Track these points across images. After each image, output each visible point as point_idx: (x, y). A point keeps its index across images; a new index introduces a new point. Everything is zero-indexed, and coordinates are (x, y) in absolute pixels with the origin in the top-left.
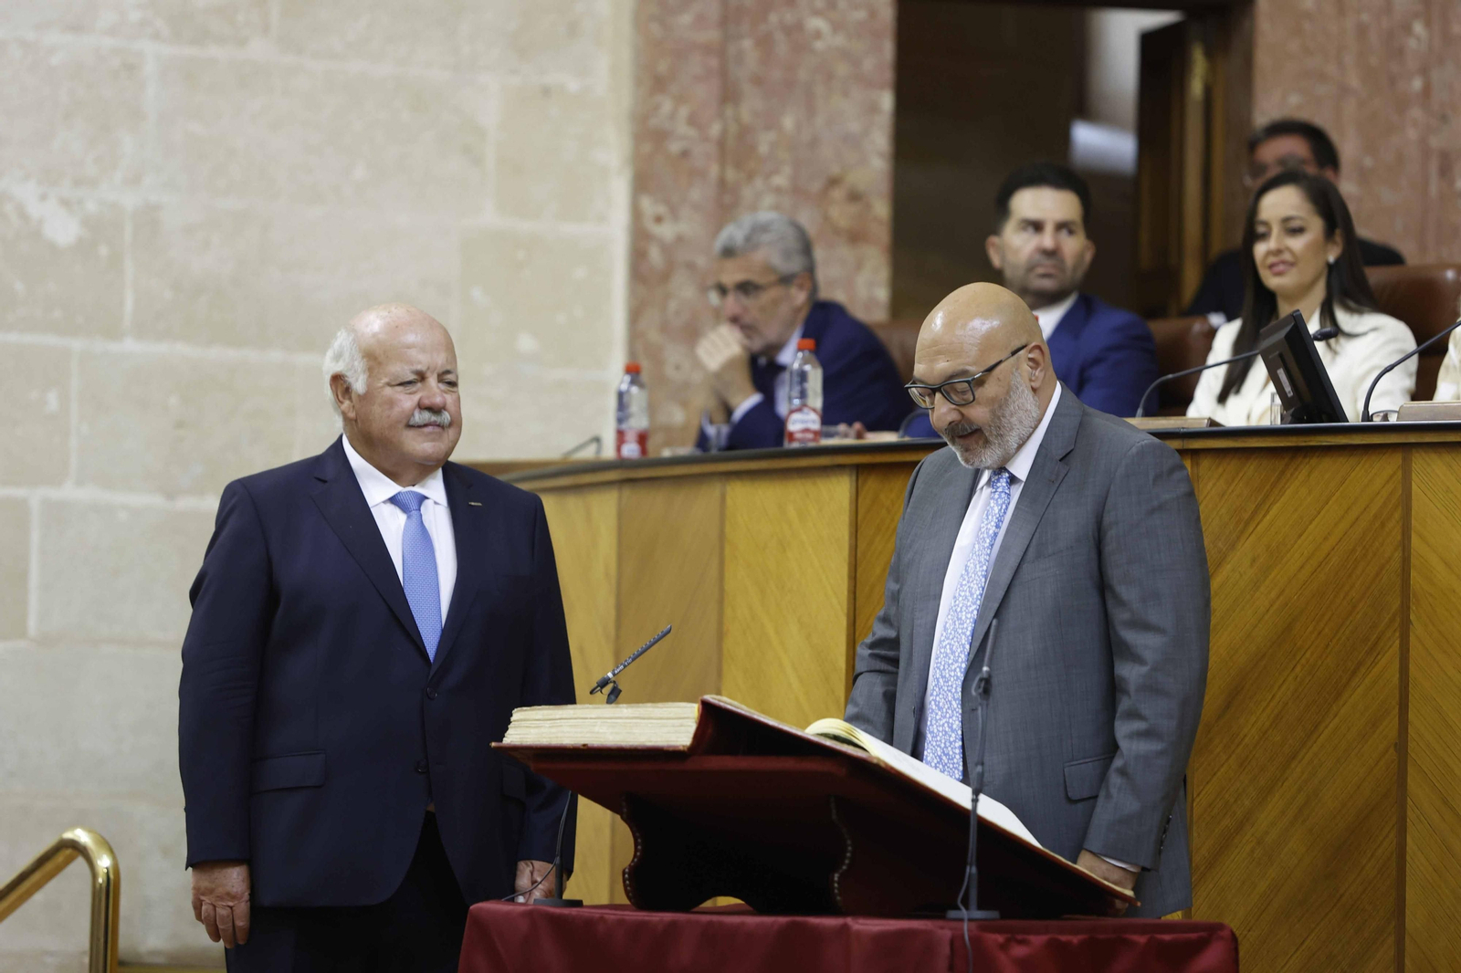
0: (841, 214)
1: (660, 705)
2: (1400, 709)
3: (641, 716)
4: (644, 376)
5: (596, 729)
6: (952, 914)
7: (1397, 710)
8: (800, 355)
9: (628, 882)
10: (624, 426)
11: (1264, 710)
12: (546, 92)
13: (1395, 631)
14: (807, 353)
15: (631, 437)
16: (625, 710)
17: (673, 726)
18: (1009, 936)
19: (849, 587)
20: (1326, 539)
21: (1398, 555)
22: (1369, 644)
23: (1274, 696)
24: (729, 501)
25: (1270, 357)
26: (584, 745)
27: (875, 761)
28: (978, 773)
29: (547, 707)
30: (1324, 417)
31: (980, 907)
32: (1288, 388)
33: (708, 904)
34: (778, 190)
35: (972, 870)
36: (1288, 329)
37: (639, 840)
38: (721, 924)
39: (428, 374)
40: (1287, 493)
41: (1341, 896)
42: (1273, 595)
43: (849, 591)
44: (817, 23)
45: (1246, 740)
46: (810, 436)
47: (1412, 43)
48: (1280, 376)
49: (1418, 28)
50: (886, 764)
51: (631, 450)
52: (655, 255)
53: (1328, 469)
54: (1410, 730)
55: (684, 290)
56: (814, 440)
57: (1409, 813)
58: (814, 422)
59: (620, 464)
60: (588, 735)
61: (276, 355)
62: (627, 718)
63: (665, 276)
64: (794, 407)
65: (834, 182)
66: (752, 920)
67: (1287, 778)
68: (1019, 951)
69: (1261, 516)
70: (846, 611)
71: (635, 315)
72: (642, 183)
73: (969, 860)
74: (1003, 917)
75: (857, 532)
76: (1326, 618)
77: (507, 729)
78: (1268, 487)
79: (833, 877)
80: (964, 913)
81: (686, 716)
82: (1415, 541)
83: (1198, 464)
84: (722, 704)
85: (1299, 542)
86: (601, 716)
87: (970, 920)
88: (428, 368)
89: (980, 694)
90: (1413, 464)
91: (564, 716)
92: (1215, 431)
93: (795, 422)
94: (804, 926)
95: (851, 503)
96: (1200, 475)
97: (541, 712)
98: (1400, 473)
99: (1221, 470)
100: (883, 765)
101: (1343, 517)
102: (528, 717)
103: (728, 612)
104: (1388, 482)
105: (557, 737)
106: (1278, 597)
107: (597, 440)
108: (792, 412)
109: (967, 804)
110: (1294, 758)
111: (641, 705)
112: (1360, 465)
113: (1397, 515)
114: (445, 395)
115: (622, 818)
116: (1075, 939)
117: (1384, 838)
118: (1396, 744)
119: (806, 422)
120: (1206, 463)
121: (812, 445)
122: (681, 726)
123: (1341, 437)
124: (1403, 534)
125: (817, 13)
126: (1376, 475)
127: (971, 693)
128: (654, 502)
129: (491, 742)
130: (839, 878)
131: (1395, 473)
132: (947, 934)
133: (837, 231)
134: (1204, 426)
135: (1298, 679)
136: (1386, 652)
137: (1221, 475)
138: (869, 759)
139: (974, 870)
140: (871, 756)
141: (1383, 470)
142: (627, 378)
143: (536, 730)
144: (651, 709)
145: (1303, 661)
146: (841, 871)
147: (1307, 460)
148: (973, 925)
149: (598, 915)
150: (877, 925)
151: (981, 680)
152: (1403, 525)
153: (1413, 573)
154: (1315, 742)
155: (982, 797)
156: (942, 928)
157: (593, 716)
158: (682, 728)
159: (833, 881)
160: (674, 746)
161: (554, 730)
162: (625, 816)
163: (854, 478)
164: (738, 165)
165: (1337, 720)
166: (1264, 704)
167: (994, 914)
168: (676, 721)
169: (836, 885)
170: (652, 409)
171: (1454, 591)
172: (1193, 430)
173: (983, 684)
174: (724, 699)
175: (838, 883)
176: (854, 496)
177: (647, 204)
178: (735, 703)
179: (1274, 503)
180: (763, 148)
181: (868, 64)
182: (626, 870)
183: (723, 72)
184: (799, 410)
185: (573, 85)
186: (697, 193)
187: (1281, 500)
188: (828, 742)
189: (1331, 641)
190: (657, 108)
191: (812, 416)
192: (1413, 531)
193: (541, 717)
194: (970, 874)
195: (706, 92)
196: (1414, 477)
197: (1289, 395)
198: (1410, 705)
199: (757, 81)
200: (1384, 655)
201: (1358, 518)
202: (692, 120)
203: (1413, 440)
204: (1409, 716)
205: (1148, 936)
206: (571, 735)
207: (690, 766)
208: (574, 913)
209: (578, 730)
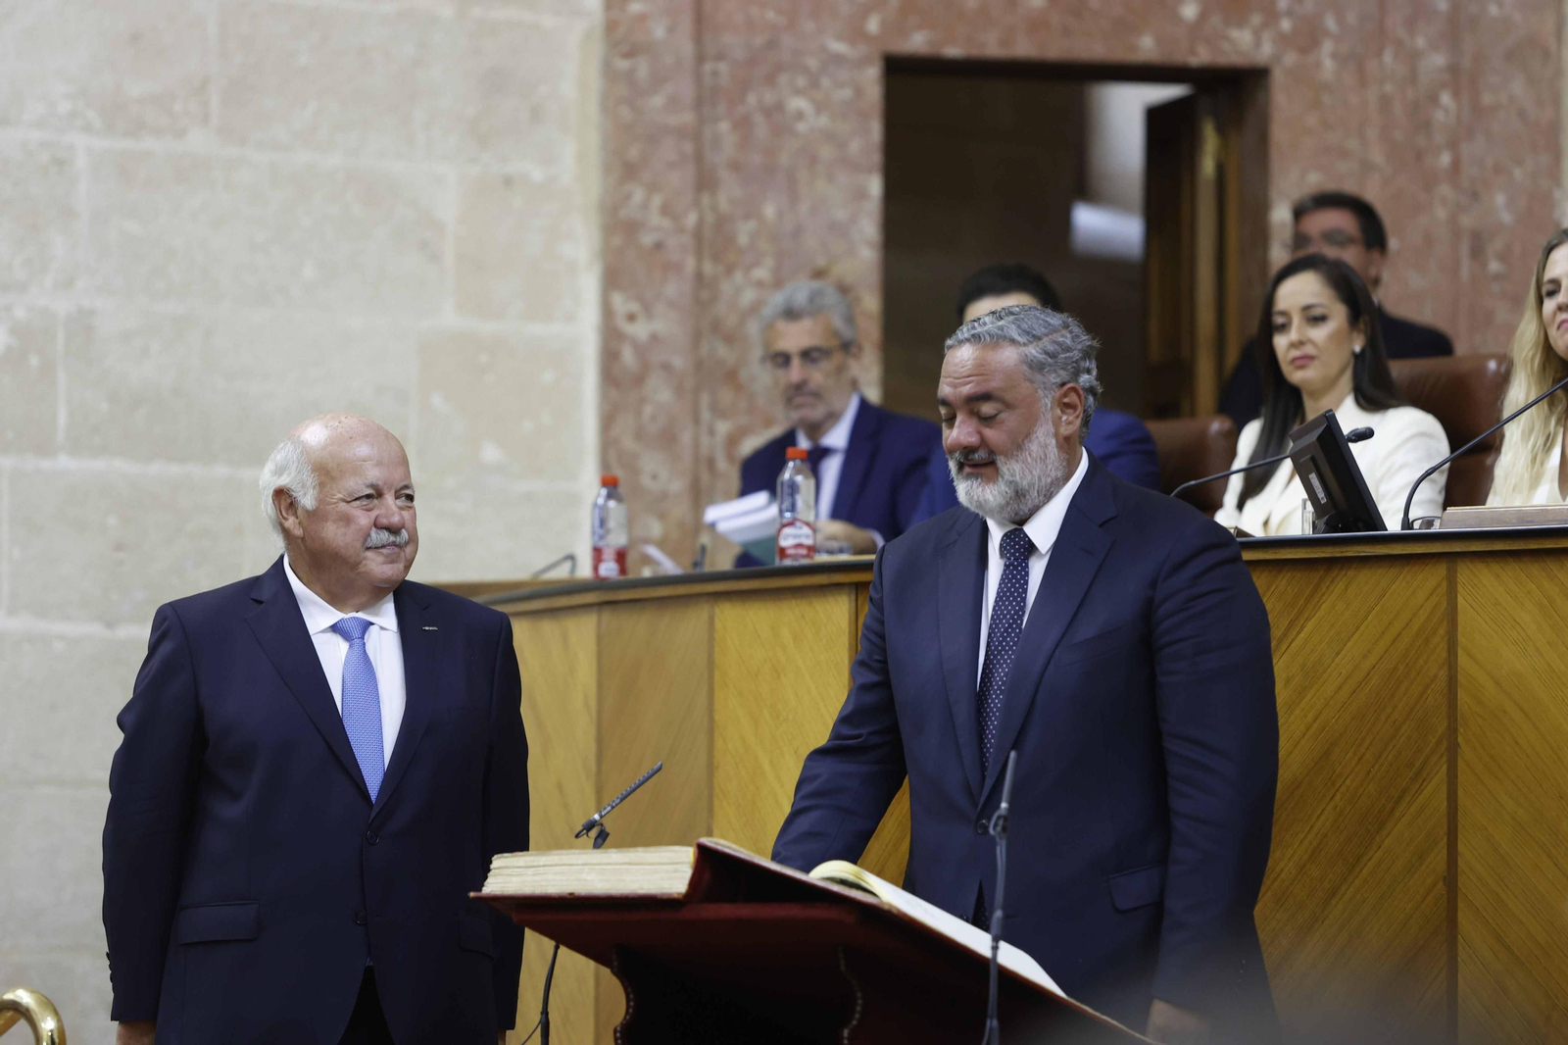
1: (652, 849)
2: (1449, 839)
3: (632, 861)
4: (622, 489)
5: (583, 876)
7: (1445, 840)
9: (619, 1041)
10: (601, 543)
11: (1301, 842)
12: (508, 182)
13: (1442, 756)
14: (798, 462)
15: (609, 554)
16: (614, 856)
17: (667, 872)
20: (1365, 657)
21: (1443, 673)
22: (1414, 770)
23: (1312, 826)
24: (718, 625)
25: (1302, 460)
26: (571, 894)
27: (886, 907)
30: (1360, 524)
32: (1321, 494)
35: (992, 1022)
36: (1319, 431)
37: (632, 996)
39: (385, 491)
40: (1323, 607)
42: (1310, 718)
44: (798, 103)
45: (1283, 875)
46: (804, 552)
47: (1439, 116)
48: (1312, 481)
49: (1446, 98)
50: (898, 910)
51: (609, 569)
52: (628, 356)
53: (1366, 581)
54: (1460, 862)
55: (660, 393)
56: (807, 556)
57: (1462, 954)
58: (807, 537)
59: (599, 584)
60: (574, 883)
61: (221, 470)
62: (616, 864)
63: (639, 379)
64: (785, 521)
67: (1328, 916)
69: (1295, 633)
71: (608, 421)
72: (613, 279)
73: (990, 1012)
76: (1367, 742)
77: (487, 877)
78: (1302, 601)
79: (843, 1033)
81: (680, 860)
82: (1463, 659)
84: (719, 847)
85: (1337, 660)
86: (588, 862)
88: (385, 484)
89: (999, 833)
90: (1459, 575)
93: (788, 536)
95: (850, 626)
98: (1444, 584)
100: (894, 911)
101: (1383, 633)
102: (509, 865)
103: (719, 744)
104: (1431, 594)
105: (541, 886)
106: (1315, 720)
107: (571, 558)
108: (784, 525)
109: (986, 952)
110: (1334, 894)
111: (631, 849)
112: (1402, 576)
113: (1442, 631)
114: (403, 512)
115: (610, 970)
117: (1433, 981)
118: (1445, 878)
119: (799, 536)
121: (805, 562)
122: (676, 871)
123: (1379, 547)
124: (1449, 651)
125: (798, 92)
126: (1420, 586)
128: (636, 628)
129: (468, 892)
130: (848, 1033)
131: (1439, 585)
135: (1338, 809)
136: (1433, 778)
138: (880, 906)
139: (995, 1023)
140: (882, 902)
141: (1427, 580)
142: (604, 492)
143: (518, 879)
144: (643, 854)
145: (1343, 789)
146: (850, 1026)
147: (1343, 573)
151: (999, 818)
152: (1449, 639)
153: (1461, 694)
154: (1357, 877)
157: (580, 863)
158: (677, 874)
159: (842, 1038)
160: (668, 894)
161: (535, 878)
162: (614, 967)
163: (853, 597)
164: (716, 258)
165: (1379, 854)
166: (1302, 836)
168: (669, 866)
170: (630, 523)
171: (1505, 712)
173: (1001, 822)
174: (722, 841)
175: (848, 1039)
176: (853, 618)
177: (618, 301)
178: (734, 846)
179: (1308, 619)
180: (743, 239)
181: (855, 146)
182: (619, 1029)
183: (699, 158)
184: (791, 524)
185: (537, 174)
186: (672, 289)
187: (1317, 615)
188: (836, 888)
189: (1373, 767)
190: (628, 197)
191: (806, 530)
192: (1459, 648)
193: (522, 864)
194: (991, 1029)
195: (680, 179)
196: (1459, 588)
197: (1322, 502)
198: (1460, 836)
199: (735, 166)
200: (1430, 782)
201: (1399, 635)
202: (665, 210)
203: (1458, 550)
204: (1459, 847)
206: (556, 883)
207: (687, 913)
209: (564, 878)
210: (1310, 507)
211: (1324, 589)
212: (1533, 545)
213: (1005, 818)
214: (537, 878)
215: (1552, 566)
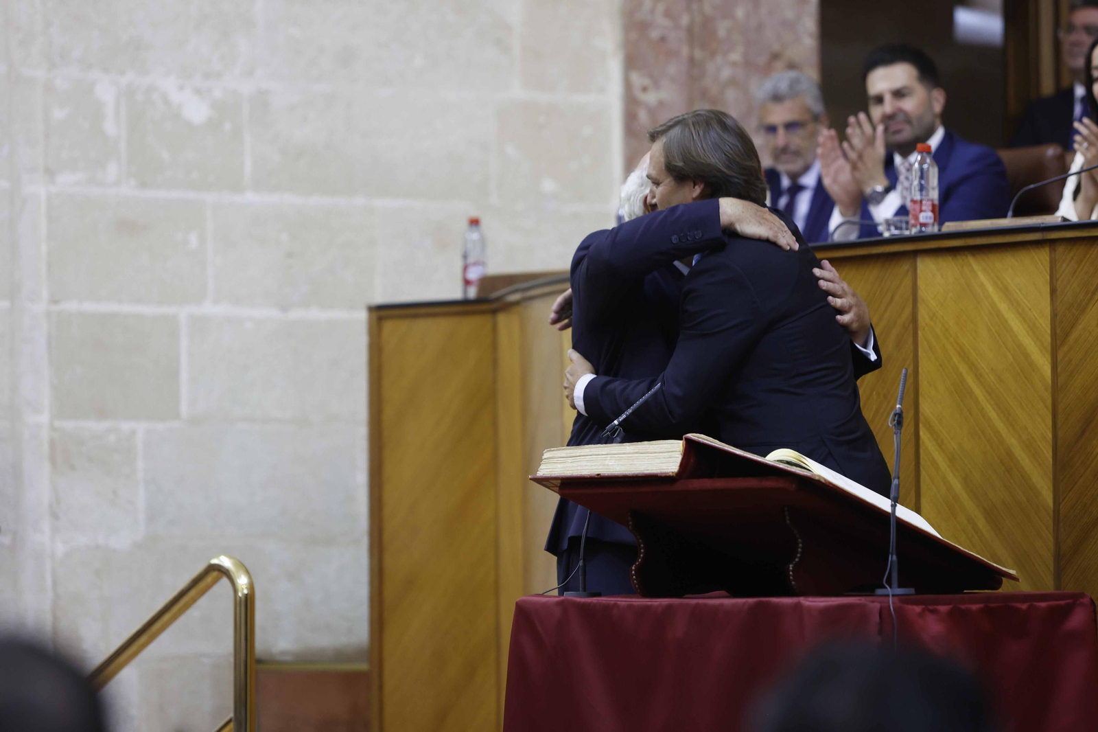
3: (641, 451)
5: (607, 462)
6: (879, 591)
16: (628, 448)
17: (665, 458)
18: (923, 607)
26: (598, 475)
27: (817, 478)
28: (896, 485)
29: (569, 447)
31: (900, 586)
34: (734, 64)
35: (893, 558)
38: (705, 605)
50: (825, 480)
52: (643, 116)
60: (600, 467)
62: (629, 454)
65: (776, 56)
66: (729, 602)
72: (631, 62)
73: (891, 551)
74: (917, 593)
77: (540, 464)
79: (789, 568)
80: (889, 591)
81: (674, 450)
83: (1055, 250)
84: (700, 441)
86: (611, 452)
87: (893, 596)
89: (895, 425)
91: (582, 454)
92: (1066, 226)
94: (768, 603)
96: (1057, 258)
97: (566, 451)
99: (1072, 254)
100: (823, 481)
102: (555, 456)
105: (578, 470)
109: (887, 509)
116: (975, 607)
120: (1060, 249)
122: (670, 457)
129: (530, 475)
130: (793, 567)
132: (877, 605)
137: (1072, 258)
138: (813, 477)
139: (895, 558)
140: (813, 475)
143: (562, 465)
144: (648, 446)
146: (794, 562)
148: (896, 598)
149: (613, 602)
150: (823, 602)
151: (895, 415)
155: (899, 506)
156: (873, 602)
157: (604, 453)
158: (671, 459)
159: (789, 571)
160: (666, 473)
162: (630, 527)
164: (703, 47)
167: (911, 591)
168: (666, 454)
169: (791, 573)
173: (895, 420)
175: (793, 571)
177: (635, 78)
180: (722, 33)
186: (673, 69)
188: (782, 466)
193: (565, 455)
194: (892, 561)
202: (667, 14)
205: (1028, 604)
206: (587, 468)
207: (678, 486)
208: (595, 601)
209: (593, 464)
213: (899, 415)
214: (575, 464)
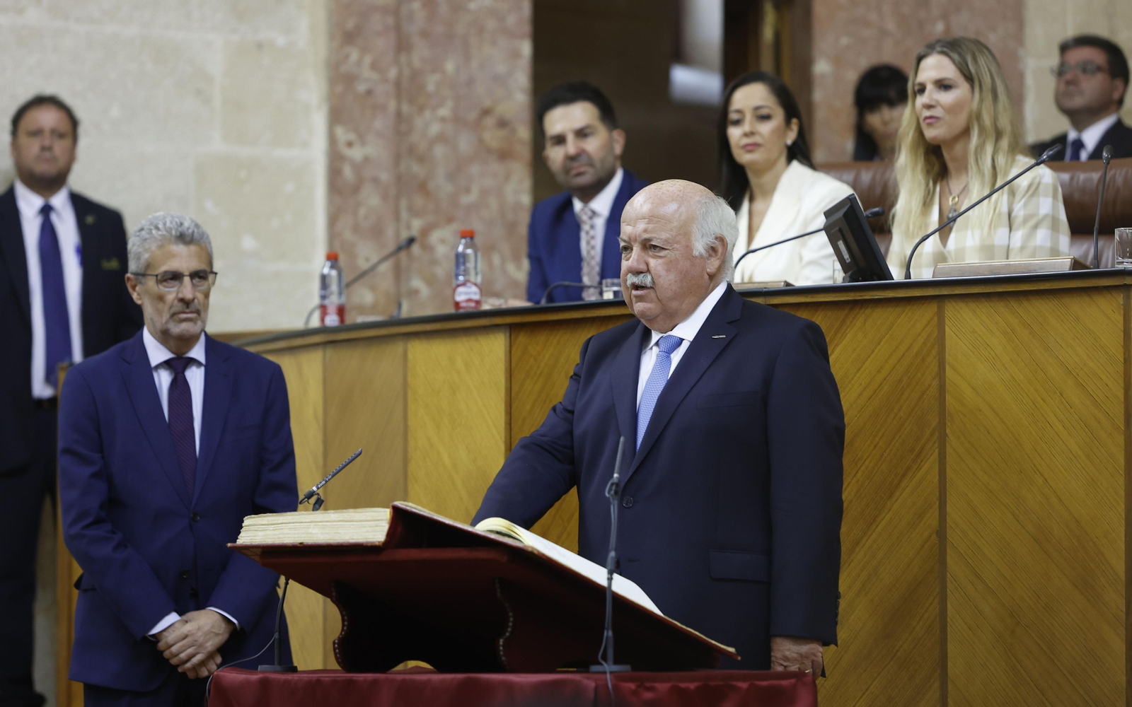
0: (493, 137)
1: (360, 510)
2: (941, 504)
3: (346, 519)
5: (310, 531)
6: (594, 668)
7: (937, 504)
8: (463, 241)
9: (337, 651)
10: (327, 302)
12: (260, 45)
13: (934, 443)
14: (468, 240)
15: (332, 310)
16: (332, 515)
17: (370, 527)
18: (639, 684)
19: (506, 419)
20: (879, 372)
21: (935, 383)
22: (915, 453)
24: (410, 356)
25: (832, 232)
26: (301, 543)
27: (530, 549)
28: (612, 557)
29: (271, 514)
30: (875, 277)
31: (616, 662)
32: (846, 256)
33: (400, 667)
34: (443, 120)
35: (608, 634)
36: (845, 209)
37: (346, 618)
38: (412, 681)
40: (848, 335)
41: (897, 651)
43: (506, 424)
46: (472, 304)
48: (840, 246)
50: (538, 551)
51: (332, 320)
52: (348, 172)
53: (879, 317)
54: (948, 520)
55: (371, 199)
56: (475, 306)
57: (949, 585)
58: (475, 293)
59: (323, 330)
60: (303, 535)
62: (334, 521)
63: (356, 189)
64: (459, 282)
65: (486, 112)
66: (437, 677)
67: (853, 560)
68: (648, 695)
70: (503, 439)
71: (333, 220)
72: (336, 116)
73: (606, 626)
74: (634, 670)
75: (511, 376)
76: (880, 434)
77: (240, 533)
78: (832, 333)
79: (499, 642)
80: (606, 667)
81: (380, 518)
82: (949, 372)
84: (408, 508)
85: (858, 375)
86: (315, 520)
87: (611, 673)
89: (612, 495)
90: (946, 312)
91: (284, 521)
92: (788, 290)
93: (461, 294)
94: (477, 681)
95: (506, 355)
97: (266, 518)
98: (936, 318)
100: (536, 552)
101: (892, 354)
102: (255, 523)
103: (411, 442)
104: (926, 326)
105: (279, 538)
108: (458, 286)
109: (604, 583)
110: (858, 542)
111: (344, 511)
112: (904, 315)
113: (934, 352)
115: (332, 600)
116: (692, 686)
117: (930, 605)
118: (937, 531)
119: (469, 293)
121: (473, 310)
122: (377, 526)
123: (889, 292)
124: (939, 367)
126: (918, 320)
127: (605, 495)
128: (351, 360)
129: (228, 543)
130: (503, 642)
131: (932, 319)
132: (592, 684)
133: (489, 151)
134: (781, 286)
135: (860, 482)
136: (928, 459)
138: (525, 548)
139: (610, 633)
140: (526, 546)
141: (922, 317)
142: (328, 264)
143: (263, 533)
144: (353, 514)
145: (863, 467)
146: (505, 637)
147: (862, 311)
148: (613, 676)
150: (532, 678)
151: (612, 484)
152: (939, 359)
153: (948, 397)
154: (874, 531)
155: (616, 576)
156: (588, 678)
157: (307, 521)
158: (378, 528)
159: (499, 646)
160: (372, 543)
161: (276, 532)
162: (334, 598)
163: (508, 334)
164: (411, 102)
165: (890, 513)
167: (626, 668)
168: (373, 523)
169: (501, 648)
171: (981, 411)
172: (773, 289)
173: (614, 488)
174: (410, 504)
175: (503, 646)
176: (508, 349)
177: (340, 132)
178: (419, 508)
179: (837, 345)
180: (431, 87)
181: (511, 20)
182: (336, 641)
183: (398, 28)
184: (464, 284)
185: (281, 41)
186: (379, 123)
187: (844, 342)
188: (493, 536)
189: (885, 452)
190: (347, 56)
191: (474, 289)
192: (947, 364)
193: (266, 522)
194: (607, 637)
195: (384, 44)
196: (947, 322)
197: (847, 261)
198: (948, 500)
199: (425, 34)
200: (925, 463)
201: (903, 355)
202: (374, 66)
203: (946, 293)
204: (948, 509)
205: (748, 683)
206: (290, 536)
207: (384, 557)
208: (296, 678)
209: (296, 532)
210: (838, 266)
211: (849, 323)
212: (1000, 289)
213: (617, 485)
215: (1014, 304)
